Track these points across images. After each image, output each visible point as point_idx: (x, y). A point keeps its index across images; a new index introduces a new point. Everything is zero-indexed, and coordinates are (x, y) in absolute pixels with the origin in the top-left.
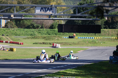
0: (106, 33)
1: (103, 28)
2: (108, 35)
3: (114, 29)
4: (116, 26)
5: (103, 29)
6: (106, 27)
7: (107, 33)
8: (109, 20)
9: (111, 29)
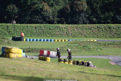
0: (63, 32)
1: (55, 22)
2: (67, 35)
3: (76, 25)
4: (79, 20)
5: (57, 25)
6: (61, 20)
7: (65, 31)
8: (67, 9)
9: (70, 25)
